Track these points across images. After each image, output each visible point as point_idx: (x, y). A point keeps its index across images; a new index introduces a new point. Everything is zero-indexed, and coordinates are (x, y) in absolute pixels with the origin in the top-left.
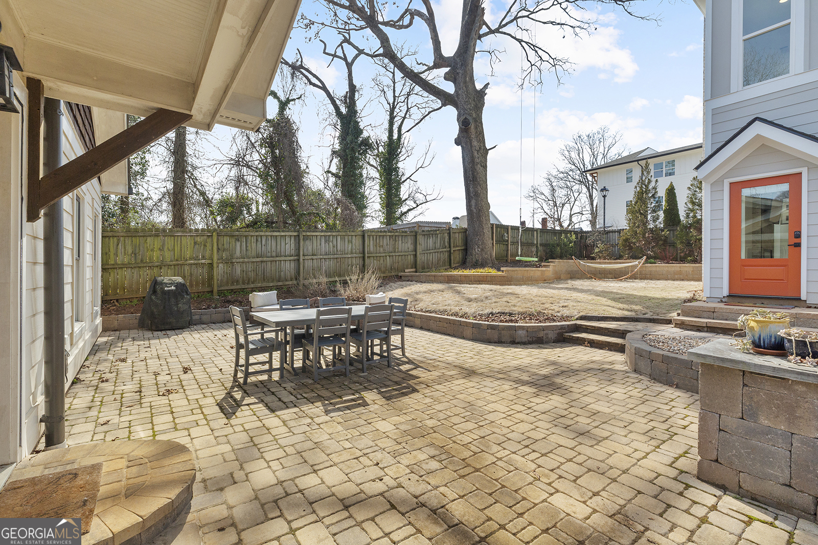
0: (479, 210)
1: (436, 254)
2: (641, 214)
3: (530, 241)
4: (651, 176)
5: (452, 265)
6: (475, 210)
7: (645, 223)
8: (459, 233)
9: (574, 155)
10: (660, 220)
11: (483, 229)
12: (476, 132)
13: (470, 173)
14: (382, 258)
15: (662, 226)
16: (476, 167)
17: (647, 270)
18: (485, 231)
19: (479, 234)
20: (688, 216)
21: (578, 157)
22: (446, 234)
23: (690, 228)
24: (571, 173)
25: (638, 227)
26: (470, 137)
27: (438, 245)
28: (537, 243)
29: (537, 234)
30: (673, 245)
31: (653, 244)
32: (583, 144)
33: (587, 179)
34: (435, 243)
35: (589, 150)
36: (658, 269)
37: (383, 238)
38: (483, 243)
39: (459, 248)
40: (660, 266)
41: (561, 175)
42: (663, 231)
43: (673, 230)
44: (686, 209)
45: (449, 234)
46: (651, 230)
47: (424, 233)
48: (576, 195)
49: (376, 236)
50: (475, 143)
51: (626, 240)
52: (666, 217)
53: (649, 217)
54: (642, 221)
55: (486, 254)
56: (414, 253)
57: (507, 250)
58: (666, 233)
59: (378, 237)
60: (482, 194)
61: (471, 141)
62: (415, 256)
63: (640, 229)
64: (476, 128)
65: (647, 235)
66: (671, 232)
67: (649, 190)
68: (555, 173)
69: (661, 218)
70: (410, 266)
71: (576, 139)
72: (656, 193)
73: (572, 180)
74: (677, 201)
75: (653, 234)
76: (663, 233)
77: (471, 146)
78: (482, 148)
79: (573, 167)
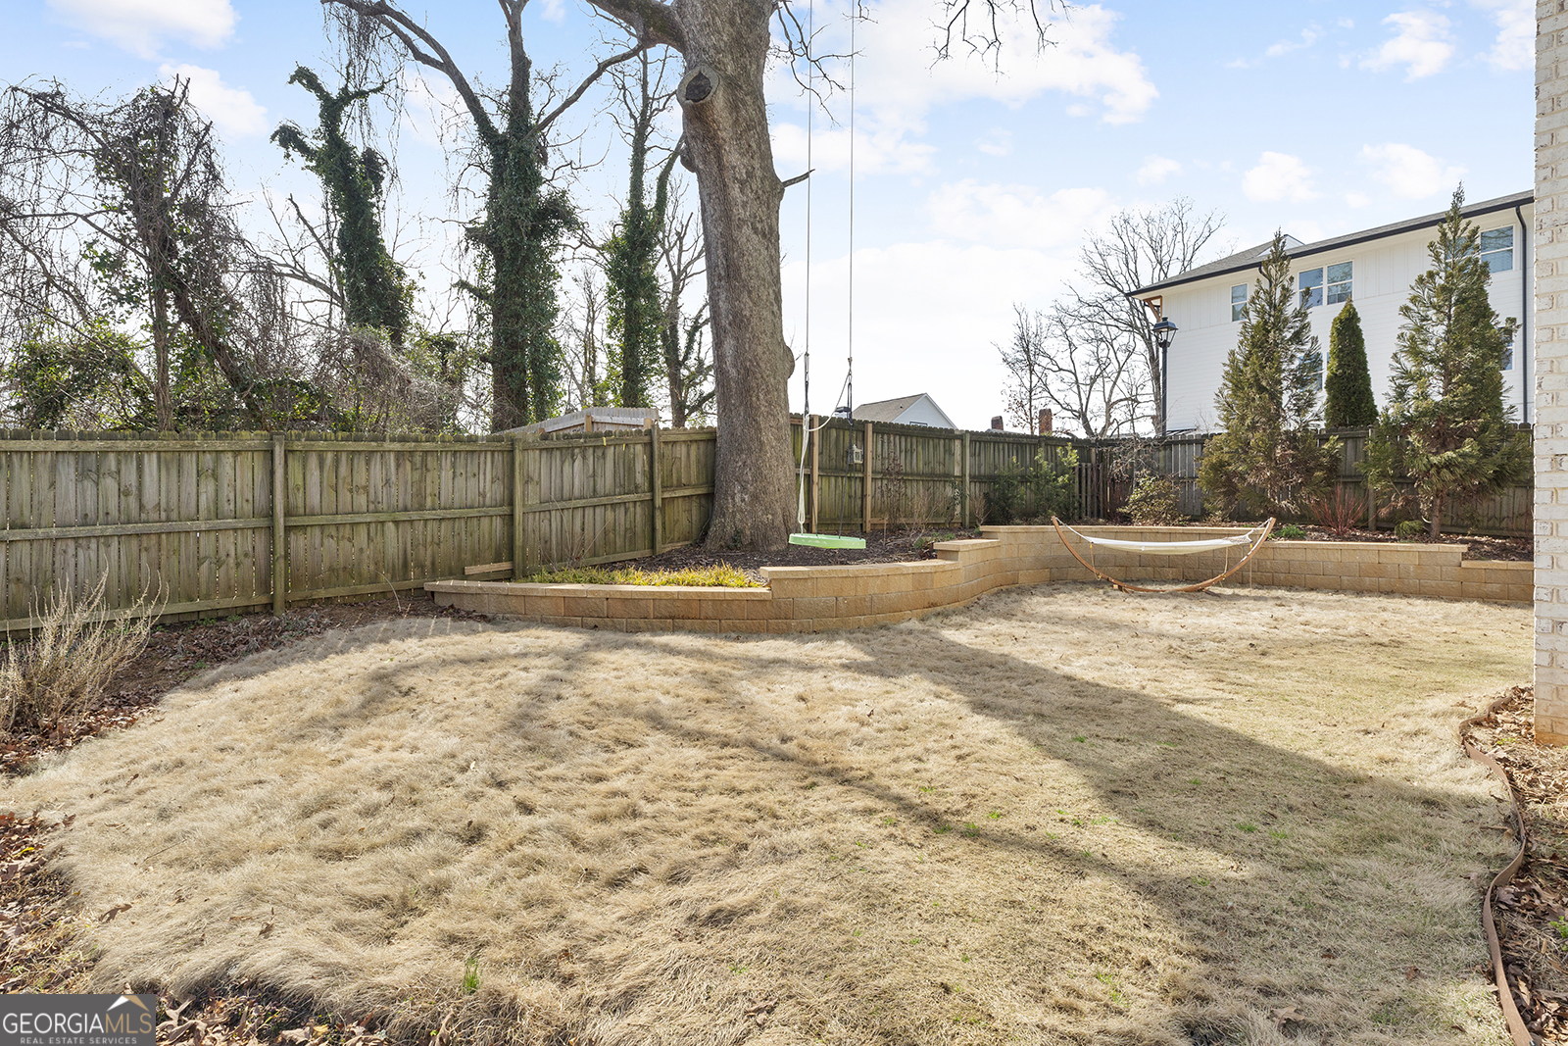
0: (747, 370)
1: (598, 510)
2: (1261, 389)
3: (939, 469)
4: (1292, 279)
5: (658, 545)
6: (733, 373)
7: (1275, 417)
8: (689, 443)
9: (1114, 263)
10: (1315, 409)
11: (759, 430)
12: (736, 122)
13: (720, 252)
14: (363, 530)
15: (1322, 424)
16: (735, 233)
17: (1278, 557)
18: (768, 437)
19: (744, 446)
20: (1401, 394)
21: (1124, 268)
22: (639, 448)
23: (1406, 431)
24: (1108, 306)
25: (1253, 428)
26: (715, 137)
27: (606, 482)
28: (963, 476)
29: (963, 446)
30: (1357, 481)
31: (1297, 479)
32: (1137, 238)
33: (1146, 319)
34: (594, 476)
35: (1150, 251)
36: (1310, 556)
37: (368, 463)
38: (759, 476)
39: (687, 492)
40: (1319, 549)
41: (1085, 311)
42: (1324, 439)
43: (1355, 438)
44: (1394, 374)
45: (649, 446)
46: (1291, 437)
47: (547, 444)
48: (1122, 357)
49: (337, 453)
50: (733, 157)
51: (1219, 467)
52: (1333, 399)
53: (1285, 398)
54: (1263, 410)
55: (766, 511)
56: (506, 509)
57: (863, 496)
58: (1334, 444)
59: (344, 457)
60: (754, 321)
61: (718, 150)
62: (510, 518)
63: (1258, 435)
64: (734, 107)
65: (1278, 452)
66: (1350, 443)
67: (1286, 321)
68: (1072, 303)
69: (1319, 404)
70: (488, 555)
71: (1119, 228)
72: (1304, 327)
73: (1112, 322)
74: (1364, 355)
75: (1295, 448)
76: (1325, 447)
77: (721, 167)
78: (758, 173)
79: (1115, 292)
